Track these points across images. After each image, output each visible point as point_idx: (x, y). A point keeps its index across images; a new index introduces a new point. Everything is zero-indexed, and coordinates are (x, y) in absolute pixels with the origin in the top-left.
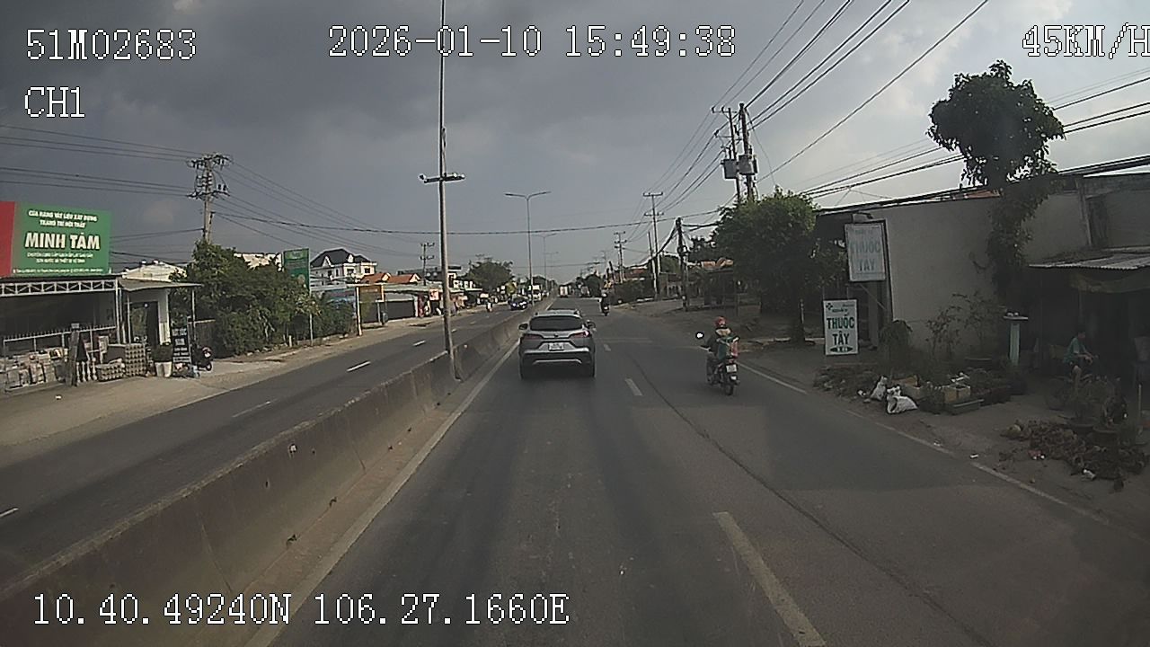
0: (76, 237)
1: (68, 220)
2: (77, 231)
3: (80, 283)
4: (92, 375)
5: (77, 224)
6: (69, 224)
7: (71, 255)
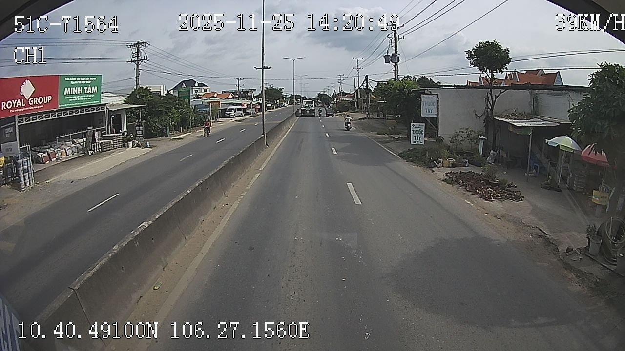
0: (87, 88)
1: (83, 81)
2: (87, 85)
3: (90, 109)
4: (99, 149)
5: (87, 82)
6: (84, 82)
7: (85, 96)
